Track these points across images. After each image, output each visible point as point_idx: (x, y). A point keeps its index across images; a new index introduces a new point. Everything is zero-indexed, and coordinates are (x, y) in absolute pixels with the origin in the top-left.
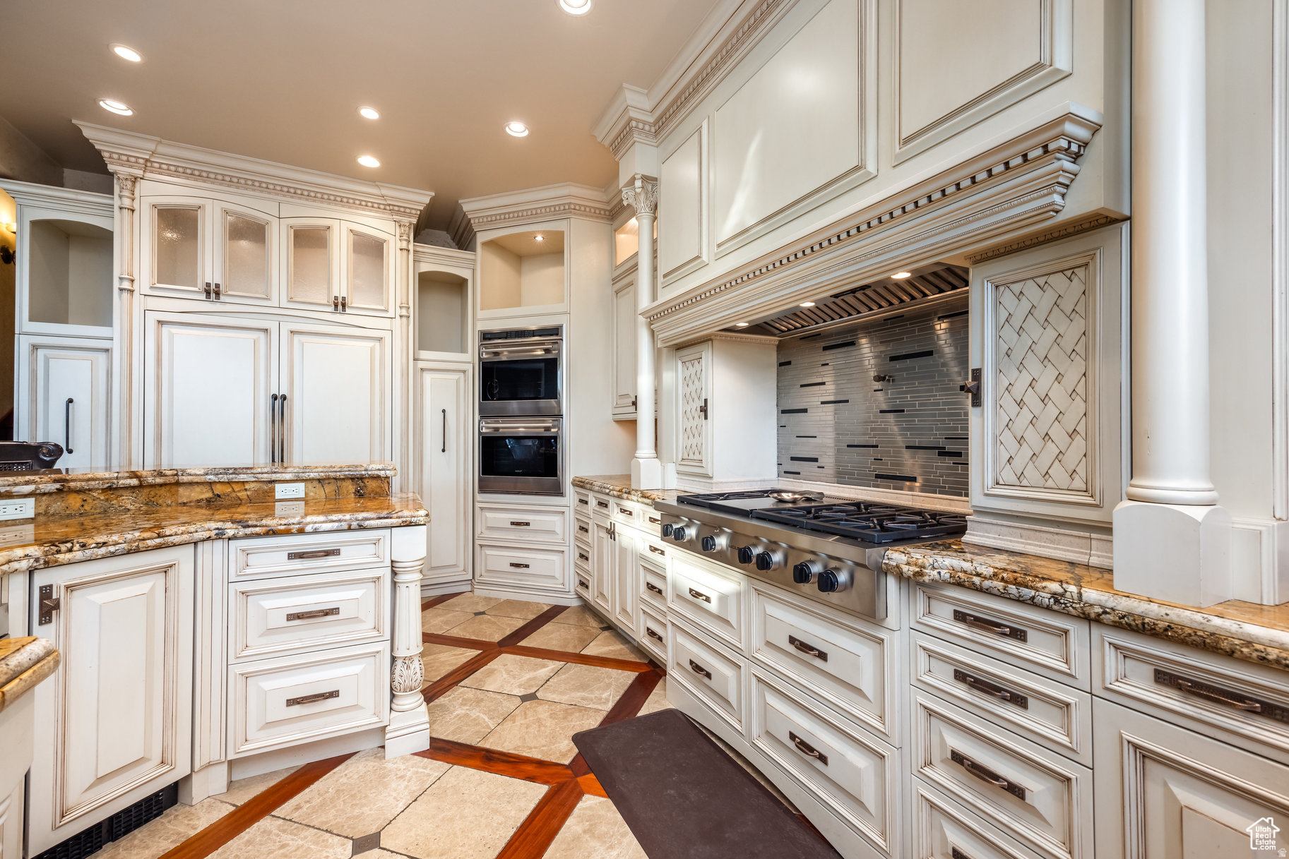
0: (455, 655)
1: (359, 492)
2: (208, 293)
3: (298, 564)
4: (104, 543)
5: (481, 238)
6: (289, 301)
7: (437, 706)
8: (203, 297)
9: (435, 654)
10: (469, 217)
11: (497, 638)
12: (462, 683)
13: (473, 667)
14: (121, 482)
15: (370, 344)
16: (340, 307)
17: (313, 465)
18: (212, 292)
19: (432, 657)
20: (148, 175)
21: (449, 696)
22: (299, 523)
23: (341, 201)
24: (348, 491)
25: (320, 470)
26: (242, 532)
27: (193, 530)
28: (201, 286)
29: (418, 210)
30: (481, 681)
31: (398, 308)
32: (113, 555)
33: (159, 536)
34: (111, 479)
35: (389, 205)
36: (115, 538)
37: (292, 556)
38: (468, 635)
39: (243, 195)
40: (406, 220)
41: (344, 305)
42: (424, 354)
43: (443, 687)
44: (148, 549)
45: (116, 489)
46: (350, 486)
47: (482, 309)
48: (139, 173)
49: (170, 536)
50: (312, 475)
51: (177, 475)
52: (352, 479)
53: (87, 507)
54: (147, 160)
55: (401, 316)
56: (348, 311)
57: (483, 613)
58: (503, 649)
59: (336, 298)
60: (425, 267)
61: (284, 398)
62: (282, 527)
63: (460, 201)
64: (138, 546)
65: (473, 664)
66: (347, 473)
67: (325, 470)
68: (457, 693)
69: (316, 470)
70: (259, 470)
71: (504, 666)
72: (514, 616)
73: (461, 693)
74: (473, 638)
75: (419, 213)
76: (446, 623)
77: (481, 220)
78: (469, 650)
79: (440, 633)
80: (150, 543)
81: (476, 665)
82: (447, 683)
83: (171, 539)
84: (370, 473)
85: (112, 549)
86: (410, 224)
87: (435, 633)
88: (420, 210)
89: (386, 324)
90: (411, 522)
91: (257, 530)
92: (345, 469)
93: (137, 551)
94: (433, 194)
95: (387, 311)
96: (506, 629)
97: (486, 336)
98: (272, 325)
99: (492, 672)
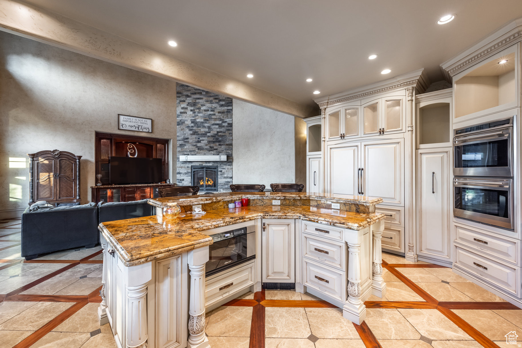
0: (410, 295)
1: (357, 210)
2: (341, 137)
3: (317, 233)
4: (274, 215)
5: (454, 79)
6: (364, 134)
7: (379, 311)
8: (340, 138)
9: (402, 289)
10: (447, 71)
11: (441, 299)
12: (399, 310)
13: (413, 306)
14: (296, 198)
15: (394, 145)
16: (382, 133)
17: (342, 198)
18: (342, 137)
19: (399, 290)
20: (328, 106)
21: (388, 311)
22: (317, 219)
23: (382, 90)
24: (353, 209)
25: (344, 200)
26: (304, 218)
27: (293, 215)
28: (340, 135)
29: (416, 80)
30: (410, 314)
31: (407, 127)
32: (275, 218)
33: (285, 216)
34: (294, 197)
35: (402, 84)
36: (276, 214)
37: (317, 230)
38: (427, 289)
39: (351, 102)
40: (410, 87)
41: (383, 132)
42: (422, 146)
43: (390, 305)
44: (283, 218)
45: (296, 200)
46: (354, 207)
47: (456, 117)
48: (326, 107)
49: (288, 216)
50: (341, 202)
51: (309, 197)
52: (355, 205)
53: (290, 204)
54: (327, 102)
55: (408, 131)
56: (385, 133)
57: (448, 283)
58: (439, 307)
59: (380, 129)
60: (422, 105)
61: (362, 169)
62: (313, 220)
63: (440, 65)
64: (280, 217)
65: (414, 304)
66: (352, 202)
67: (345, 200)
68: (393, 312)
69: (343, 200)
70: (327, 198)
71: (430, 315)
72: (466, 293)
73: (395, 313)
74: (428, 292)
75: (417, 81)
76: (421, 278)
77: (454, 70)
78: (420, 297)
79: (413, 281)
80: (283, 217)
81: (415, 306)
82: (393, 305)
83: (288, 217)
84: (360, 203)
85: (275, 217)
86: (413, 88)
87: (411, 280)
88: (418, 80)
89: (401, 135)
90: (351, 228)
91: (307, 219)
92: (352, 201)
93: (280, 218)
94: (423, 69)
95: (401, 130)
96: (453, 298)
97: (458, 132)
98: (359, 144)
99: (420, 314)
